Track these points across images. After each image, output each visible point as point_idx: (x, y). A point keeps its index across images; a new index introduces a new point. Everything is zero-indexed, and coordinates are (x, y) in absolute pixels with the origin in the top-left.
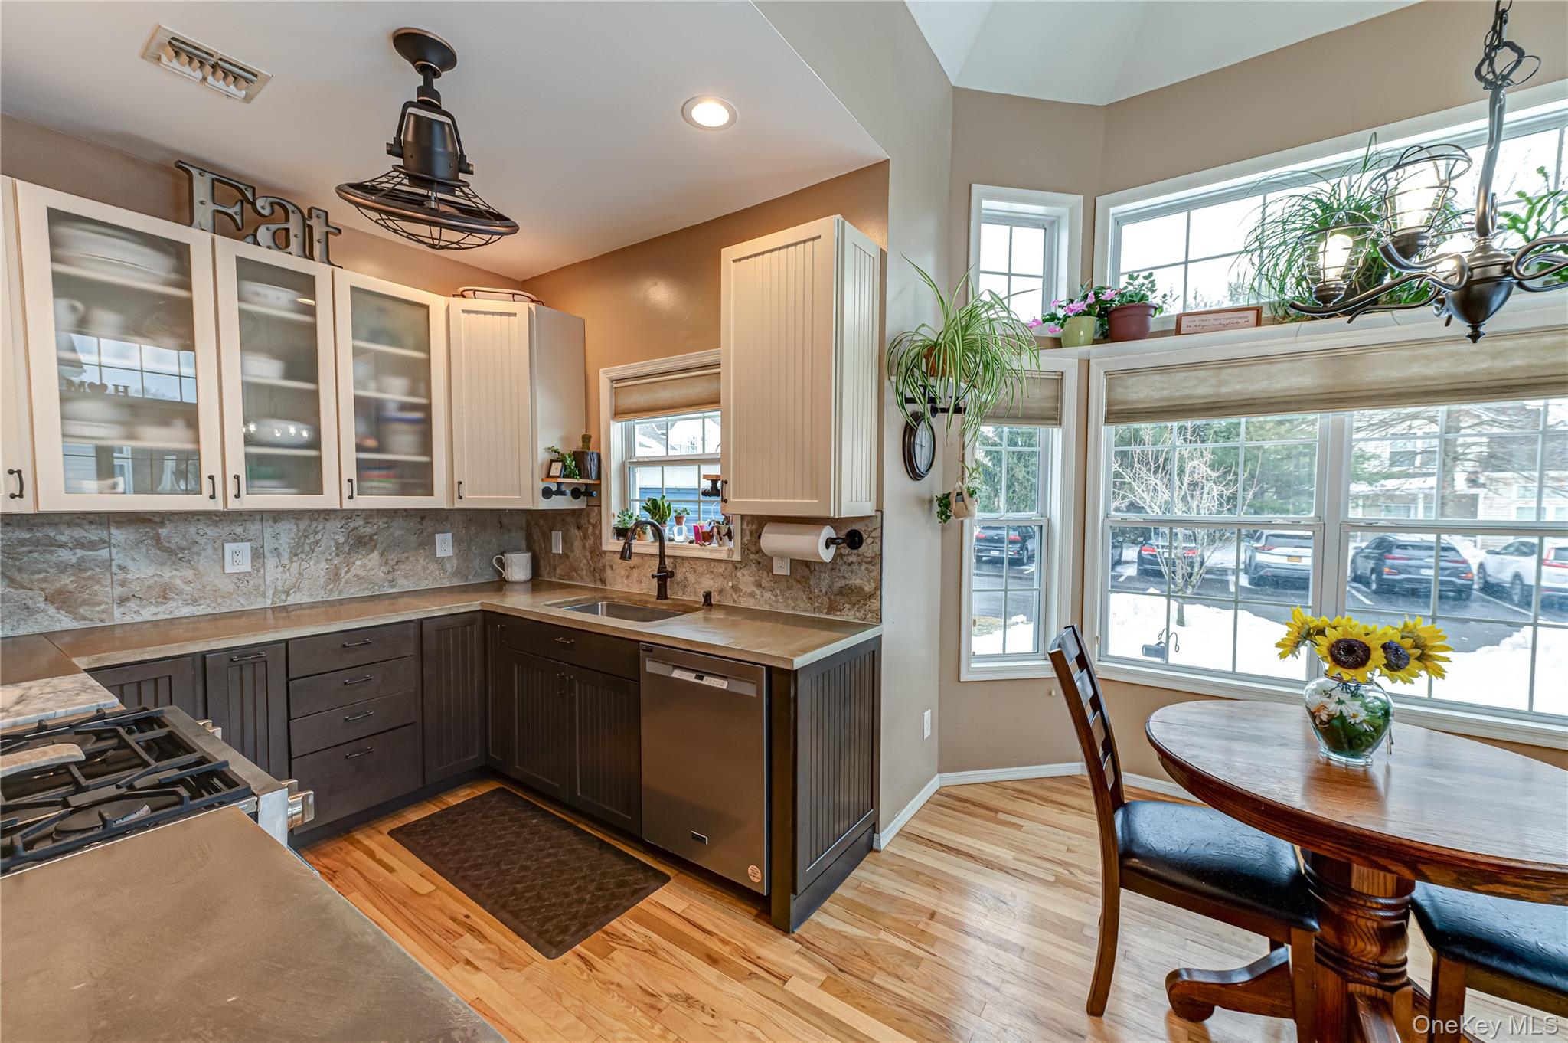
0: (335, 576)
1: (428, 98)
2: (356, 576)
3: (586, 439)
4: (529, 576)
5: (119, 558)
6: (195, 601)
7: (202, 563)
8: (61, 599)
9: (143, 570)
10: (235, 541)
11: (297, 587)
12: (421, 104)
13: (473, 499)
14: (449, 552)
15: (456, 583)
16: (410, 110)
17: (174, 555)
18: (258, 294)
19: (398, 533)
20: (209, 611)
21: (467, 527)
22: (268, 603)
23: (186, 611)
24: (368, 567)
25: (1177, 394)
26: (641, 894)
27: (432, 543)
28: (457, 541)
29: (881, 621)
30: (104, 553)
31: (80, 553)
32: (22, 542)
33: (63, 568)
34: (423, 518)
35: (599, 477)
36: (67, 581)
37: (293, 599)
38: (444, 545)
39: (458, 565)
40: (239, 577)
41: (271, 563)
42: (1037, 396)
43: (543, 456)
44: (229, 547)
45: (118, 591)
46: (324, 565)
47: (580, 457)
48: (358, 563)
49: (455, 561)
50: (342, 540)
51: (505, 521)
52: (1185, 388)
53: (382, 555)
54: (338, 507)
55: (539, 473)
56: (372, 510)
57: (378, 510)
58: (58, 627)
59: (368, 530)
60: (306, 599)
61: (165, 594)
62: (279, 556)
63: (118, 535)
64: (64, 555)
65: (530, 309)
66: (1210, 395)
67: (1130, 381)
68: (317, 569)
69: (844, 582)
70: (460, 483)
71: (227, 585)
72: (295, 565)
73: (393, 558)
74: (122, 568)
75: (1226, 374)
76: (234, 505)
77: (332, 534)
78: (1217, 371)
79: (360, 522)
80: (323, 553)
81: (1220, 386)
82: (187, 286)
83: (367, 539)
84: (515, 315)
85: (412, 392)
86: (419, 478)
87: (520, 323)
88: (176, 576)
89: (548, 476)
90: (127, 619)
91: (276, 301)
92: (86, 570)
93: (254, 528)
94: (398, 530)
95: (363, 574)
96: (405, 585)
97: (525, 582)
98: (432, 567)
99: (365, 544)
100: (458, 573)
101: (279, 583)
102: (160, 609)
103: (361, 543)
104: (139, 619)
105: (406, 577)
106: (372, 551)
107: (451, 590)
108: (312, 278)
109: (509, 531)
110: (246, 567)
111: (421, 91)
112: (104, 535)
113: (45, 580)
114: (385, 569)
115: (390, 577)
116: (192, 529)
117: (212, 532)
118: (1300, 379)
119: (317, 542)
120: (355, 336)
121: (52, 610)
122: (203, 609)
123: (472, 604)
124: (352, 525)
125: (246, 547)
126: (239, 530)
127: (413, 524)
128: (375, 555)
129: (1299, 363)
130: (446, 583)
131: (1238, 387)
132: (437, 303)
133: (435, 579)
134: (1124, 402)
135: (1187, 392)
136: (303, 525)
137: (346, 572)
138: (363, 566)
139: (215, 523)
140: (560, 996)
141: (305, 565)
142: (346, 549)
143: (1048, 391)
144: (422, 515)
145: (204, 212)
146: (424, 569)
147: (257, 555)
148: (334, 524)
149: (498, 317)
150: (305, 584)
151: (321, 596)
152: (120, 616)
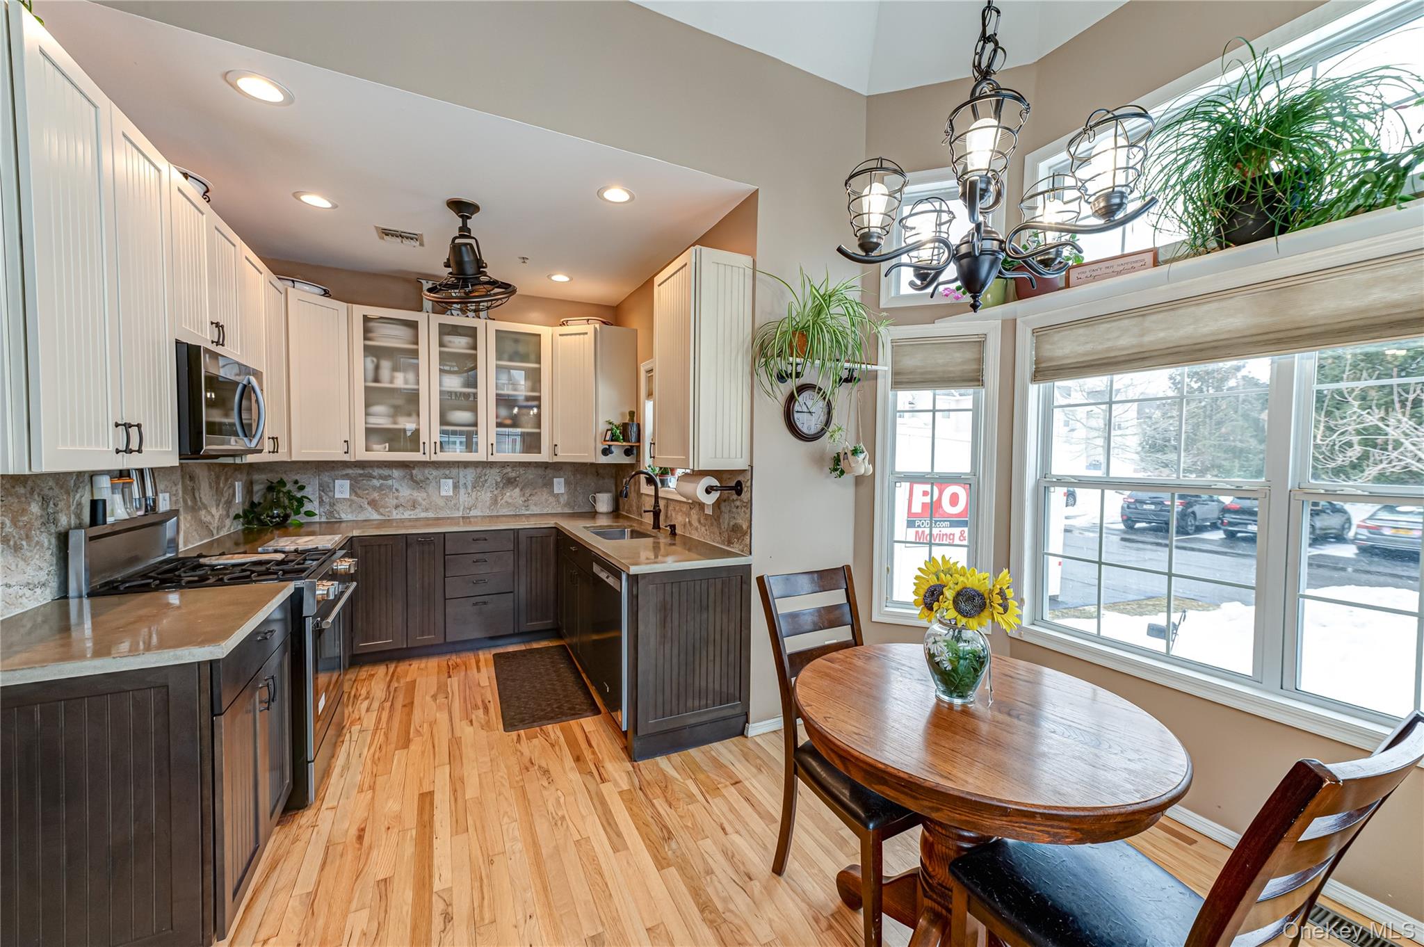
0: (495, 501)
1: (465, 231)
2: (506, 502)
3: (632, 414)
4: (610, 509)
5: (396, 485)
6: (427, 510)
7: (431, 489)
8: (373, 504)
9: (406, 492)
10: (446, 478)
11: (474, 506)
12: (461, 236)
13: (564, 456)
14: (562, 490)
15: (567, 510)
16: (457, 241)
17: (418, 484)
18: (450, 342)
19: (531, 477)
20: (433, 516)
21: (574, 475)
22: (461, 514)
23: (423, 515)
24: (513, 495)
25: (1100, 347)
26: (577, 716)
27: (552, 484)
28: (567, 483)
29: (751, 554)
30: (390, 482)
31: (381, 481)
32: (361, 475)
33: (374, 488)
34: (546, 468)
35: (639, 440)
36: (376, 495)
37: (473, 513)
38: (559, 485)
39: (568, 498)
40: (447, 498)
41: (462, 491)
42: (958, 360)
43: (603, 427)
44: (443, 481)
45: (395, 502)
46: (489, 495)
47: (625, 428)
48: (508, 494)
49: (566, 497)
50: (499, 480)
51: (601, 471)
52: (1108, 340)
53: (521, 490)
54: (485, 460)
55: (599, 439)
56: (516, 462)
57: (520, 462)
58: (372, 518)
59: (514, 475)
60: (479, 514)
61: (414, 505)
62: (466, 488)
63: (396, 473)
64: (376, 483)
65: (595, 329)
66: (1133, 346)
67: (1056, 337)
68: (486, 496)
69: (734, 521)
70: (556, 445)
71: (441, 503)
72: (475, 493)
73: (528, 492)
74: (397, 490)
75: (1149, 321)
76: (434, 458)
77: (494, 476)
78: (1141, 318)
79: (509, 470)
80: (489, 487)
81: (1142, 335)
82: (417, 343)
83: (513, 480)
84: (586, 333)
85: (533, 390)
86: (532, 442)
87: (590, 338)
88: (419, 496)
89: (605, 441)
90: (398, 517)
91: (459, 344)
92: (383, 490)
93: (454, 471)
94: (531, 474)
95: (510, 501)
96: (535, 510)
97: (607, 513)
98: (551, 499)
99: (512, 483)
100: (568, 504)
101: (466, 503)
102: (412, 513)
103: (510, 482)
104: (403, 517)
105: (535, 505)
106: (516, 488)
107: (563, 515)
108: (475, 329)
109: (603, 478)
110: (451, 493)
111: (461, 229)
112: (390, 473)
113: (367, 494)
114: (523, 499)
115: (526, 504)
116: (426, 471)
117: (435, 473)
118: (1231, 320)
119: (486, 481)
120: (499, 358)
121: (370, 509)
122: (430, 515)
123: (551, 523)
124: (505, 471)
125: (450, 482)
126: (447, 472)
127: (540, 471)
128: (517, 490)
129: (1230, 301)
130: (559, 510)
131: (1162, 335)
132: (546, 332)
133: (553, 507)
134: (1051, 359)
135: (1109, 344)
136: (479, 470)
137: (501, 499)
138: (511, 496)
139: (437, 468)
140: (493, 748)
141: (479, 493)
142: (501, 485)
143: (970, 354)
144: (545, 465)
145: (428, 305)
146: (547, 500)
147: (456, 486)
148: (495, 471)
149: (578, 336)
150: (479, 505)
151: (487, 513)
152: (396, 515)
